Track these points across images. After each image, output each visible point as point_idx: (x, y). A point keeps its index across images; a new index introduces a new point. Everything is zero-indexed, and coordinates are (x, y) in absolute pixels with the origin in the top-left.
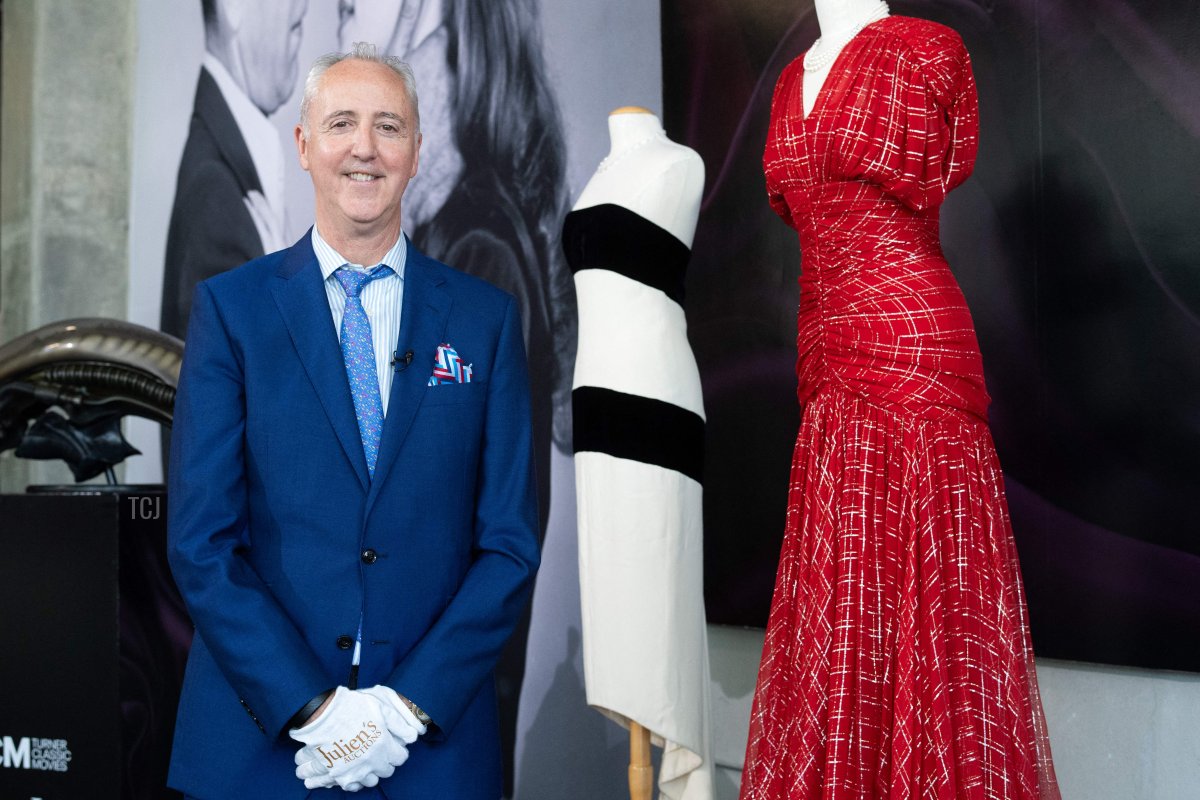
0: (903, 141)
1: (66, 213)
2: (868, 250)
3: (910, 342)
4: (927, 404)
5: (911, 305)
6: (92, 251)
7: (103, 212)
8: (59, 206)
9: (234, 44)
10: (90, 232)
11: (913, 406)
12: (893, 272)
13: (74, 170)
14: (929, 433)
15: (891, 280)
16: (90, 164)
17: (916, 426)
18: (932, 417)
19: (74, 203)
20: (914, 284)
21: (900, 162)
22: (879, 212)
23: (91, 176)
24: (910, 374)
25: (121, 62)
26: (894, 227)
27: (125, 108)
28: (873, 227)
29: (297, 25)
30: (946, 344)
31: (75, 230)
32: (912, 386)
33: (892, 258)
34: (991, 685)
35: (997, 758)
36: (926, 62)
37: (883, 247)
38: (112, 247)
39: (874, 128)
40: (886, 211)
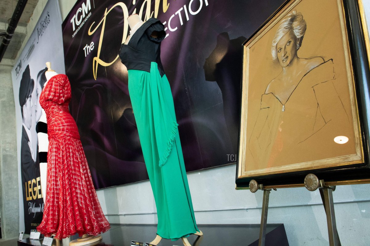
0: (55, 93)
1: (6, 151)
2: (53, 112)
3: (60, 126)
4: (64, 136)
5: (60, 120)
6: (11, 156)
7: (13, 150)
8: (5, 150)
9: (25, 121)
10: (11, 153)
11: (61, 137)
12: (57, 115)
13: (7, 144)
14: (65, 141)
15: (57, 117)
16: (10, 143)
17: (62, 141)
18: (65, 139)
19: (8, 149)
20: (61, 117)
21: (54, 96)
22: (54, 105)
23: (10, 145)
24: (60, 132)
25: (15, 127)
26: (57, 108)
27: (16, 134)
28: (53, 108)
29: (31, 115)
30: (67, 126)
31: (8, 153)
32: (61, 134)
33: (57, 113)
34: (79, 185)
35: (81, 198)
36: (58, 79)
37: (55, 111)
38: (15, 155)
39: (50, 91)
40: (55, 105)
